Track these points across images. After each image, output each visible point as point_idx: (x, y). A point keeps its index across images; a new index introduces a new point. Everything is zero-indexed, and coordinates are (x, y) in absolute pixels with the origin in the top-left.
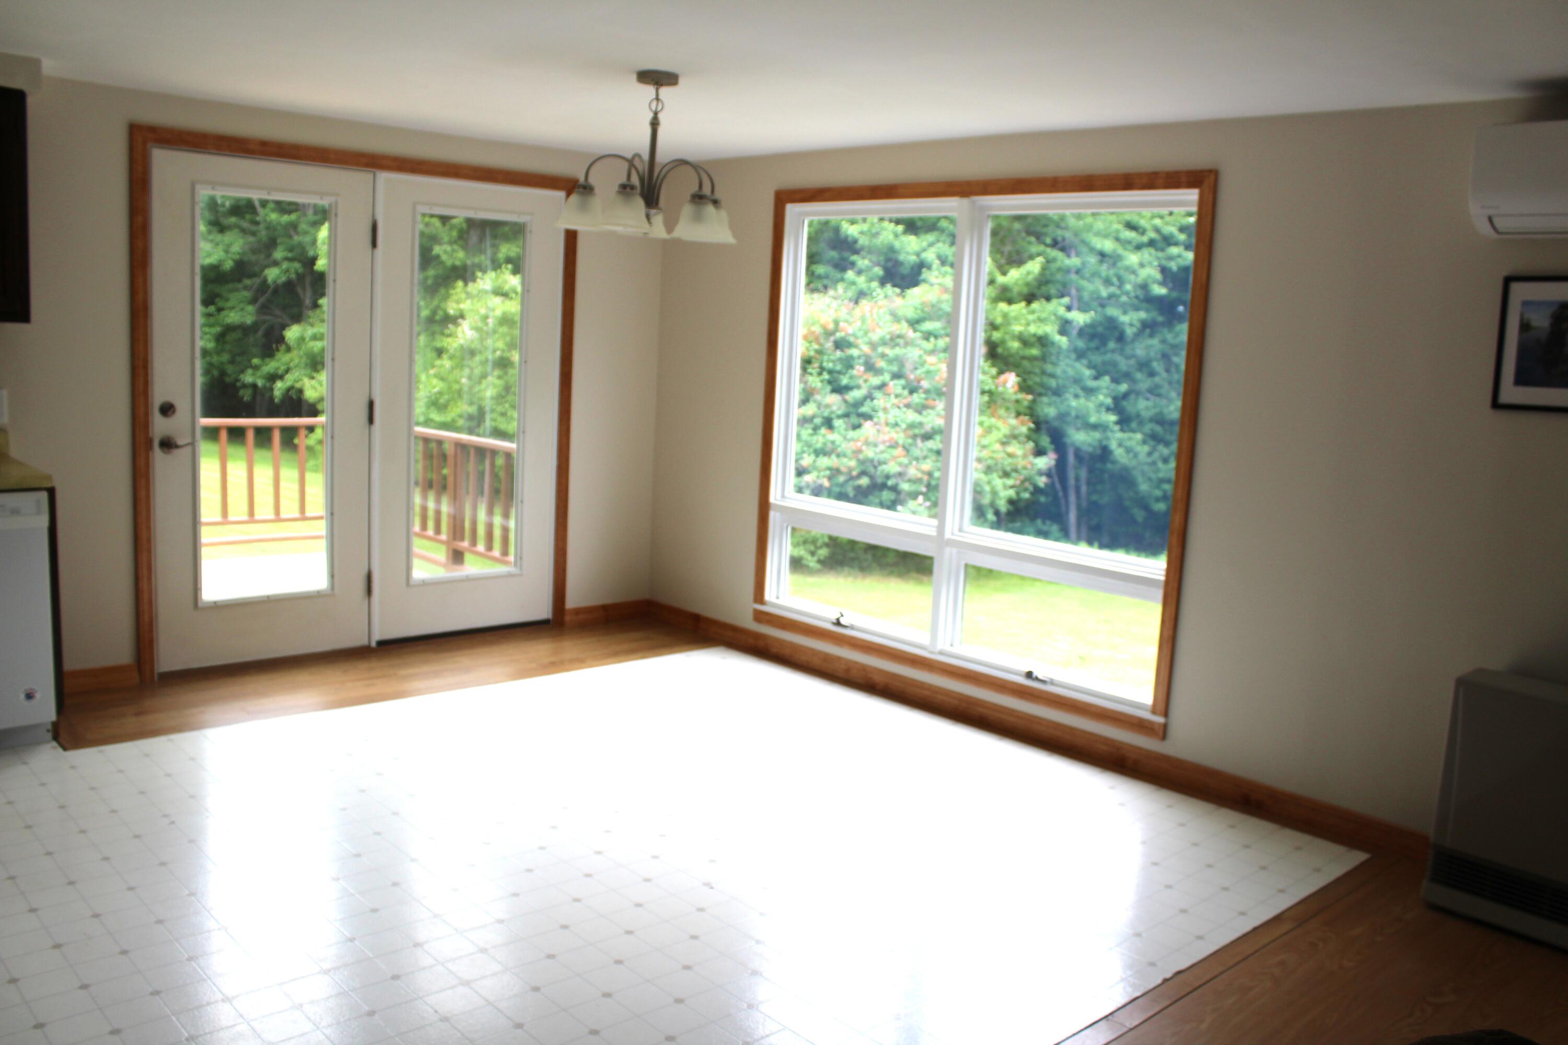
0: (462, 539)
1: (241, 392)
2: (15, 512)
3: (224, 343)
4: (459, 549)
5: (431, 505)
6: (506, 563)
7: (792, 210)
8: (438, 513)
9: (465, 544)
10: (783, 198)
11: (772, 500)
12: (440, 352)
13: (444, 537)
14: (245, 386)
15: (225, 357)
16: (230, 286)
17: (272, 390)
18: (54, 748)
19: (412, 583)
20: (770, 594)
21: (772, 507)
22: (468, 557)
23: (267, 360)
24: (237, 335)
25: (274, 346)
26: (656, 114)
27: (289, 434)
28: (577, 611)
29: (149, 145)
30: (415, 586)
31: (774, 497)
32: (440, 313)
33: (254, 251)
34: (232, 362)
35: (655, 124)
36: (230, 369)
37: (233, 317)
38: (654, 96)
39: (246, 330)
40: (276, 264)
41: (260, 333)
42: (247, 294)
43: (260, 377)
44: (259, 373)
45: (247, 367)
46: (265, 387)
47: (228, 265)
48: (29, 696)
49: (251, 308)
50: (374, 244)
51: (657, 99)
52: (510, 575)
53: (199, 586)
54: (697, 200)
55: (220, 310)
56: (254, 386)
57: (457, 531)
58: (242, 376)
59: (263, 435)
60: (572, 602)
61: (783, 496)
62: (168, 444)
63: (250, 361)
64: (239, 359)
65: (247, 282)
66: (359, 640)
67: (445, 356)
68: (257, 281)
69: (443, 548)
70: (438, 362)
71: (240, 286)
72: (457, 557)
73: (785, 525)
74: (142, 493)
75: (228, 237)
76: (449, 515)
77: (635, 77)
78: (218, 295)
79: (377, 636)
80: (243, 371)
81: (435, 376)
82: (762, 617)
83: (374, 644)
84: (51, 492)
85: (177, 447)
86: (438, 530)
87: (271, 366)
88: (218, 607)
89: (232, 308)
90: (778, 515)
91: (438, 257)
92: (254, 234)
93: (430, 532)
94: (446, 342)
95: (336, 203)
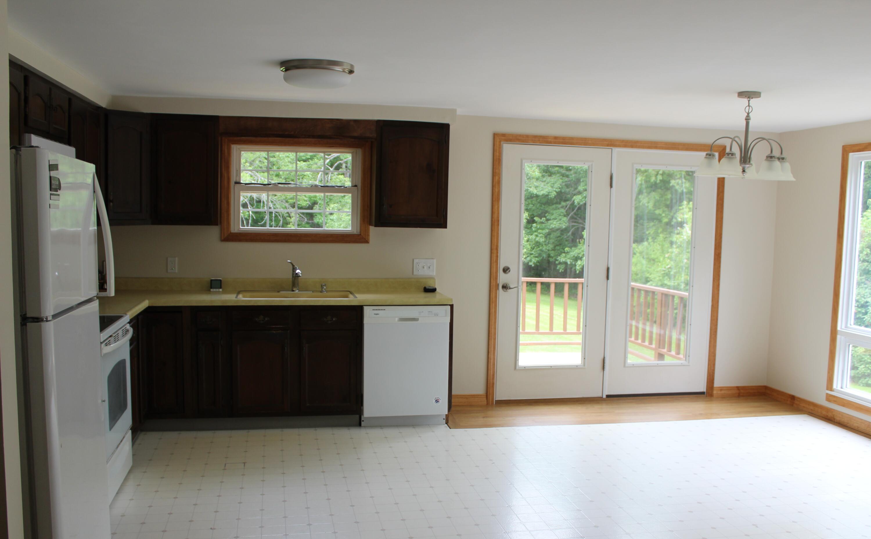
0: (664, 348)
1: (559, 267)
2: (436, 315)
3: (550, 239)
4: (661, 353)
5: (648, 329)
6: (679, 359)
7: (853, 157)
8: (651, 333)
9: (665, 350)
10: (847, 150)
11: (839, 328)
12: (672, 243)
13: (653, 346)
14: (560, 263)
15: (551, 246)
16: (554, 206)
17: (575, 265)
18: (445, 427)
19: (626, 365)
20: (837, 385)
21: (839, 333)
22: (666, 357)
23: (573, 248)
24: (558, 234)
25: (578, 240)
26: (748, 114)
27: (574, 287)
28: (721, 389)
29: (502, 143)
30: (628, 367)
31: (840, 326)
32: (674, 220)
33: (567, 186)
34: (554, 250)
35: (748, 119)
36: (552, 254)
37: (554, 224)
38: (748, 105)
39: (563, 231)
40: (579, 193)
41: (570, 233)
42: (563, 211)
43: (569, 259)
44: (568, 256)
45: (562, 253)
46: (571, 264)
47: (553, 194)
48: (437, 401)
49: (565, 219)
50: (611, 186)
51: (749, 106)
52: (682, 365)
53: (517, 359)
54: (769, 159)
55: (548, 220)
56: (566, 263)
57: (661, 342)
58: (559, 258)
59: (559, 288)
60: (718, 383)
61: (846, 327)
62: (505, 287)
63: (564, 249)
64: (558, 248)
65: (563, 204)
66: (597, 393)
67: (674, 246)
68: (569, 203)
69: (653, 352)
70: (670, 250)
71: (559, 206)
72: (661, 356)
73: (848, 344)
74: (493, 310)
75: (552, 179)
76: (657, 334)
77: (737, 95)
78: (546, 212)
79: (606, 393)
80: (559, 255)
81: (668, 258)
82: (830, 398)
83: (604, 397)
84: (452, 306)
85: (510, 288)
86: (651, 343)
87: (575, 252)
88: (526, 369)
89: (555, 219)
90: (843, 338)
91: (673, 186)
92: (567, 176)
93: (647, 343)
94: (675, 238)
95: (592, 165)
